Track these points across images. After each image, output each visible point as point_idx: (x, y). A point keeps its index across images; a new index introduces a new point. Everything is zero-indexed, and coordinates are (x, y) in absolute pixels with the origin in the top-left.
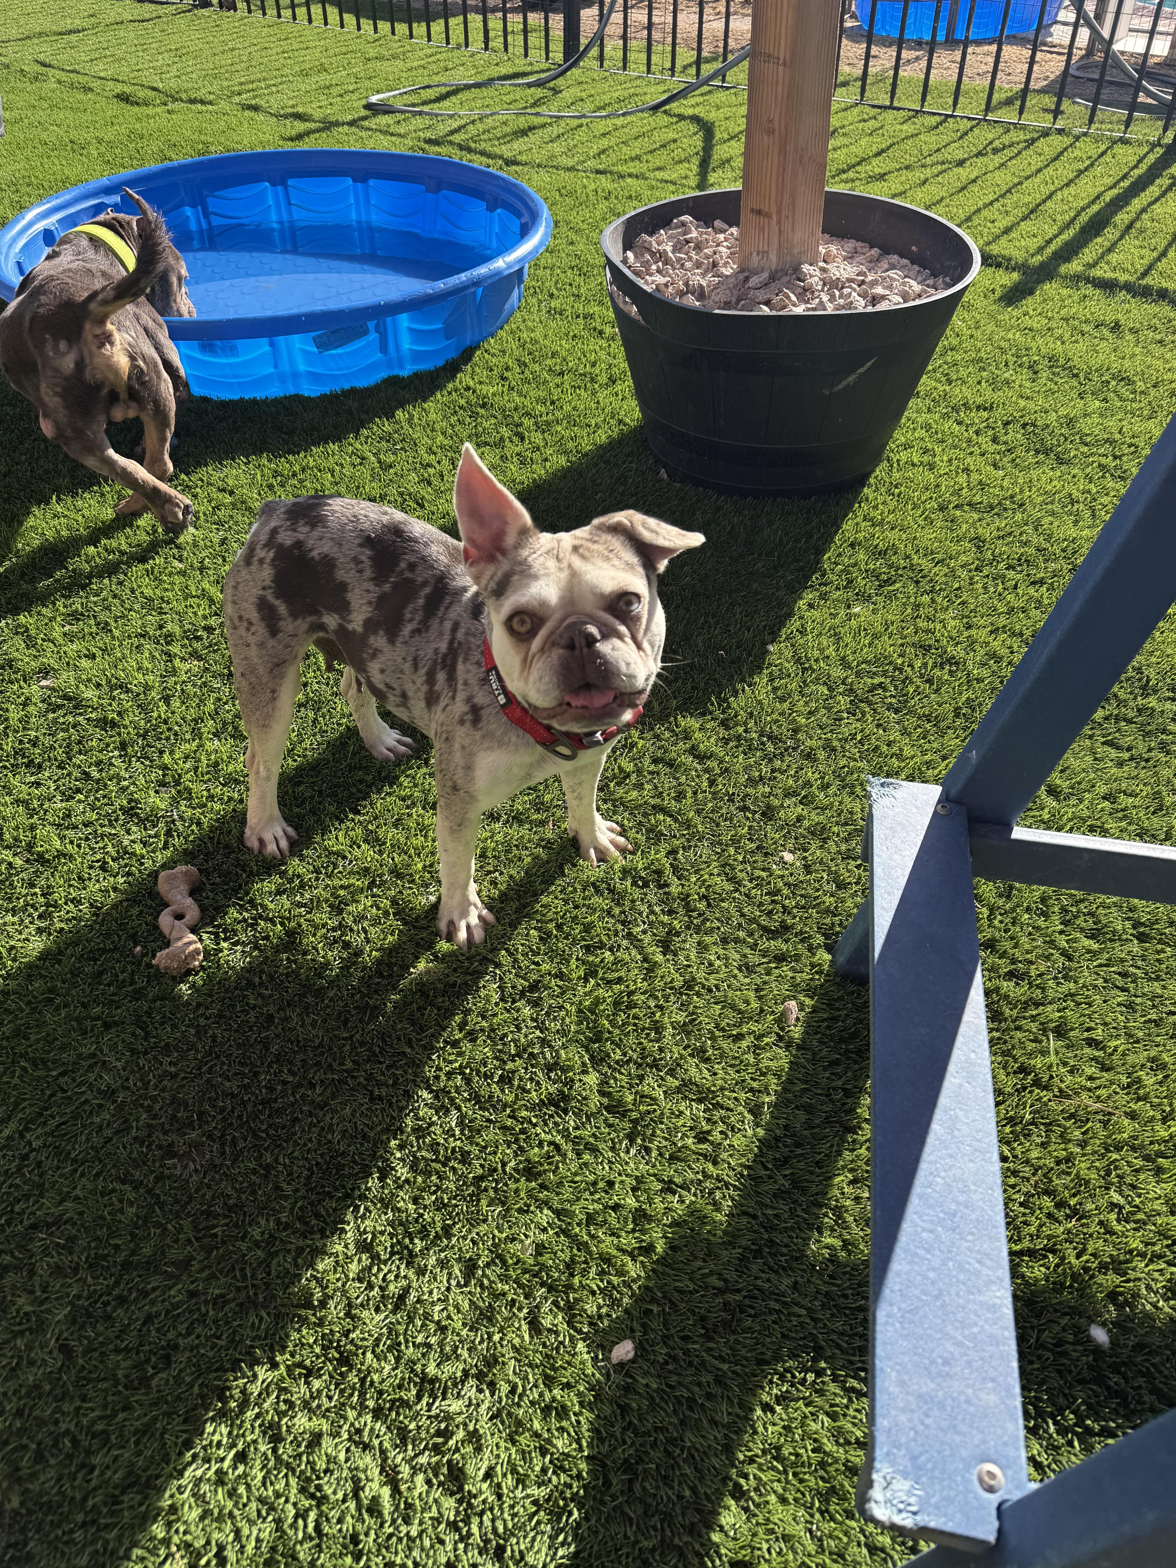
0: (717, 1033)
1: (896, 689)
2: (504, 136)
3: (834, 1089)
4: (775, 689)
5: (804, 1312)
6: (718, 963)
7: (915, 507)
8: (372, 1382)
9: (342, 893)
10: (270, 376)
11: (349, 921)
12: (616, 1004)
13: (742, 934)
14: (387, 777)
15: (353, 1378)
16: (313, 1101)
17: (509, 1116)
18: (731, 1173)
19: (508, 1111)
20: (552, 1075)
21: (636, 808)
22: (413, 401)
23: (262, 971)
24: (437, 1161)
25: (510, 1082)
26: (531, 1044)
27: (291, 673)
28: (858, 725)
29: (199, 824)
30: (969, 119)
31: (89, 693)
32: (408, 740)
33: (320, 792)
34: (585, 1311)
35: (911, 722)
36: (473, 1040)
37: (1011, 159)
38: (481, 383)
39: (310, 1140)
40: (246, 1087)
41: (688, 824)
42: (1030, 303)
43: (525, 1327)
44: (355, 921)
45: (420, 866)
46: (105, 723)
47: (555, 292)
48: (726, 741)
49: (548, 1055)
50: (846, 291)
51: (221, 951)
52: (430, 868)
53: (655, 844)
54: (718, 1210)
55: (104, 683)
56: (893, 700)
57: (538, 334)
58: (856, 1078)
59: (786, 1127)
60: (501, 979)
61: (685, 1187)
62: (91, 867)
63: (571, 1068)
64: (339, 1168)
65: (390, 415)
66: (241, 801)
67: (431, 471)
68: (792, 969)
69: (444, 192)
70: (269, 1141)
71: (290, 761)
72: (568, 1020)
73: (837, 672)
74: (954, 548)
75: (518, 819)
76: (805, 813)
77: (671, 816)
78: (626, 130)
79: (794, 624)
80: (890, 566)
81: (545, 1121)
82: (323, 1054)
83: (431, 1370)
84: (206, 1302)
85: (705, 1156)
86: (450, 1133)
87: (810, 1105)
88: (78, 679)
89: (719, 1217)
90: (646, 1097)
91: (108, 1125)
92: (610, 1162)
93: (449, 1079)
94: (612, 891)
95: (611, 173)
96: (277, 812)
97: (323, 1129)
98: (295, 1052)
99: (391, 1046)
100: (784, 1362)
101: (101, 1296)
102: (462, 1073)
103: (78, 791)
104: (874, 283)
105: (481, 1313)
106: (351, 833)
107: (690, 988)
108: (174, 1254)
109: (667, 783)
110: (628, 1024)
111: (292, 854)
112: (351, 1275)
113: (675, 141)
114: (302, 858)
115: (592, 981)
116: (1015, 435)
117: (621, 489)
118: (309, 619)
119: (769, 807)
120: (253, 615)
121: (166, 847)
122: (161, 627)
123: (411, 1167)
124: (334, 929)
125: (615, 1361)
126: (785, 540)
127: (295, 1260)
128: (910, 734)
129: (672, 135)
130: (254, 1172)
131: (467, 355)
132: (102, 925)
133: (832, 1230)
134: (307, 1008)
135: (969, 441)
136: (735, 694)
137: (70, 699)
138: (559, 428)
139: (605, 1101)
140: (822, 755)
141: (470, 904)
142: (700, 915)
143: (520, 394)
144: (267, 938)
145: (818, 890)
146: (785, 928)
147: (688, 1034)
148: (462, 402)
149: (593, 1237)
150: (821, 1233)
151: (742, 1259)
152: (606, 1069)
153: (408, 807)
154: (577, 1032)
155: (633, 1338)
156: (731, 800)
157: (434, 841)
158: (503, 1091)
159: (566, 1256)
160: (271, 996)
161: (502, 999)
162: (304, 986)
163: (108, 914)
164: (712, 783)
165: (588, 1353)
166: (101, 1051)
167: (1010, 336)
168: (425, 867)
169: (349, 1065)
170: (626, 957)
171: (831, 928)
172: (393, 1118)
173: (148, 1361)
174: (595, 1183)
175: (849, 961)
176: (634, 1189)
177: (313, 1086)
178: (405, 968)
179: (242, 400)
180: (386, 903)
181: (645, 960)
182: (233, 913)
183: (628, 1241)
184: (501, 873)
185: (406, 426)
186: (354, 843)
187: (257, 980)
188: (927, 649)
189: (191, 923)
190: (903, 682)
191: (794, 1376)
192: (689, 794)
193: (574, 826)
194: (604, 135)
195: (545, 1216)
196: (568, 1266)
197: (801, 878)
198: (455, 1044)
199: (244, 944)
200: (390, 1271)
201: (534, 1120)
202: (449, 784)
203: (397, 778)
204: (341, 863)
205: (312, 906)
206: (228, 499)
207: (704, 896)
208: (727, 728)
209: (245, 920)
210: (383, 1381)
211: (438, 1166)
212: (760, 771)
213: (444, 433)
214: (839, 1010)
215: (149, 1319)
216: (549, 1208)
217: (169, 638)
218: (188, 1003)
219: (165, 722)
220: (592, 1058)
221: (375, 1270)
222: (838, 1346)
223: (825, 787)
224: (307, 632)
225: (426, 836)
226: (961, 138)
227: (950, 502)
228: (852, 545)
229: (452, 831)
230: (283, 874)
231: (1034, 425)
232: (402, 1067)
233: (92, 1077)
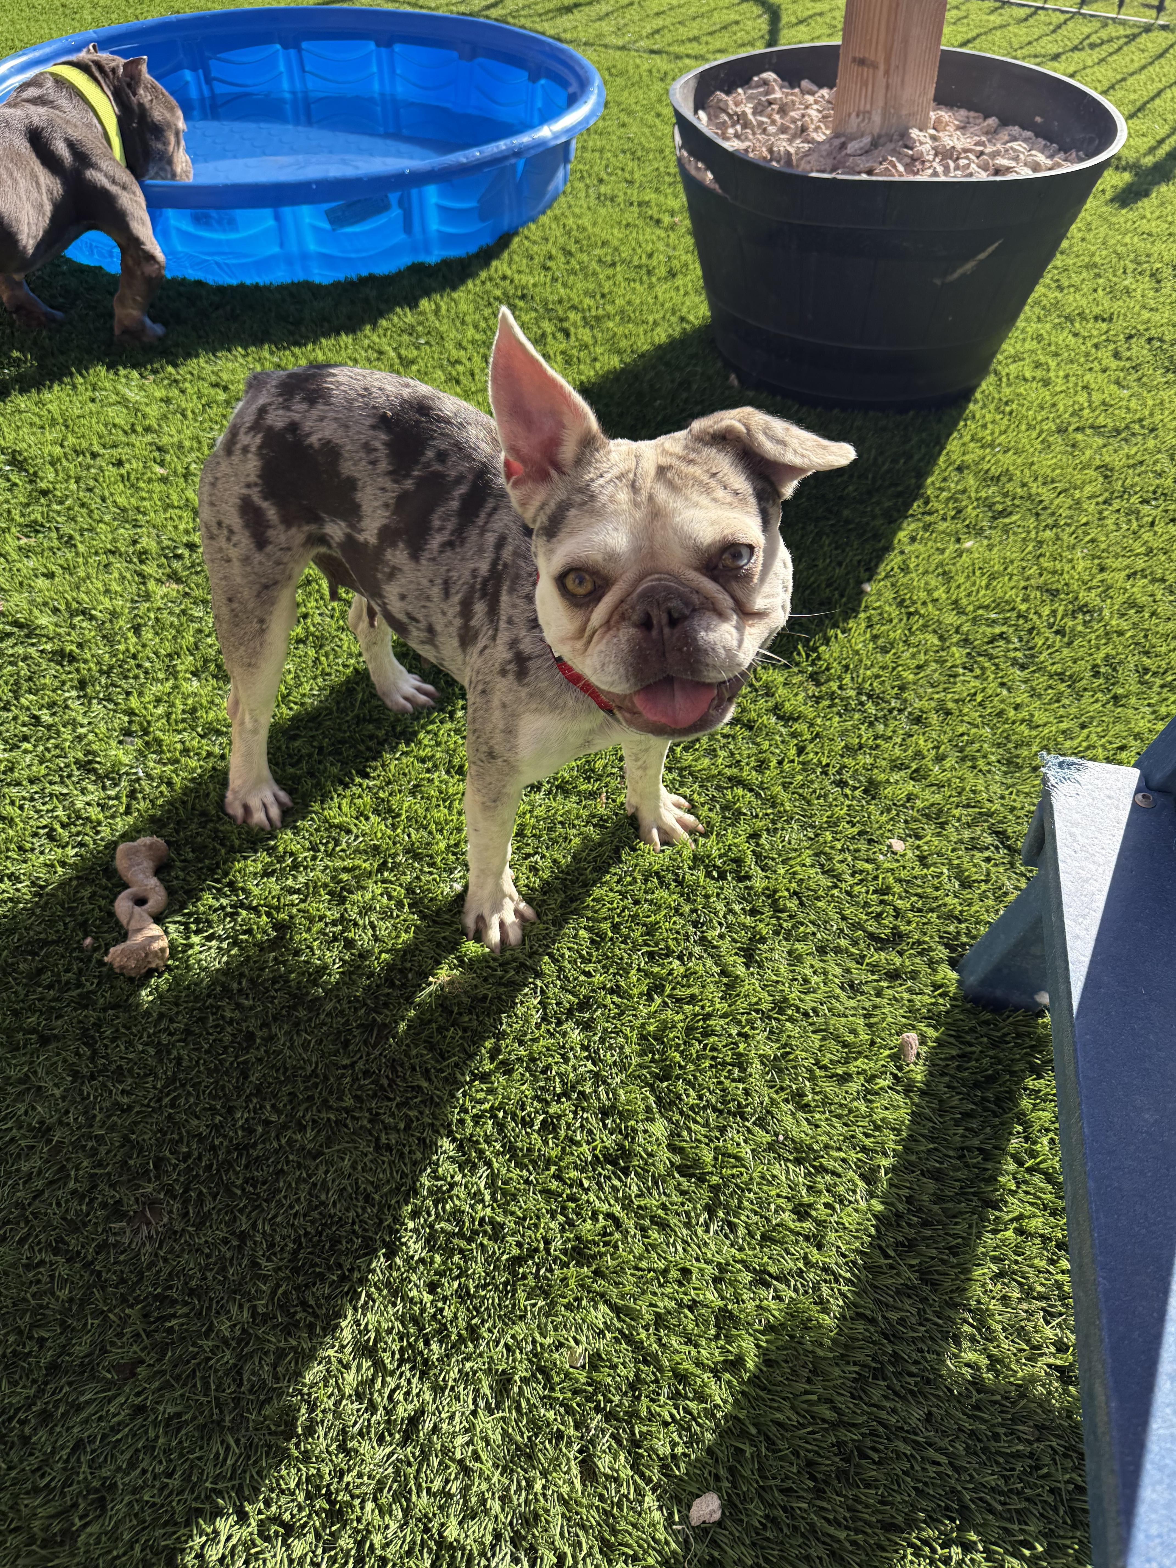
0: (818, 1072)
1: (1021, 640)
2: (547, 13)
3: (969, 1149)
4: (875, 638)
5: (944, 1460)
6: (815, 979)
7: (1030, 427)
8: (372, 1547)
9: (345, 876)
10: (273, 258)
11: (353, 914)
12: (689, 1030)
13: (843, 943)
14: (403, 733)
15: (346, 1542)
16: (303, 1148)
17: (554, 1176)
18: (841, 1261)
19: (553, 1169)
20: (608, 1122)
21: (708, 779)
22: (441, 289)
23: (242, 975)
24: (461, 1235)
25: (555, 1129)
26: (581, 1080)
27: (284, 598)
28: (977, 683)
29: (170, 784)
30: (1063, 12)
31: (44, 620)
32: (429, 687)
33: (321, 749)
34: (655, 1451)
35: (1040, 681)
36: (509, 1072)
37: (1111, 54)
38: (519, 272)
39: (298, 1200)
40: (217, 1128)
41: (773, 802)
42: (1146, 206)
43: (575, 1470)
44: (360, 913)
45: (442, 846)
46: (61, 657)
47: (605, 177)
48: (818, 699)
49: (603, 1096)
50: (962, 162)
51: (191, 946)
52: (455, 849)
53: (732, 825)
54: (825, 1311)
55: (63, 607)
56: (1019, 654)
57: (586, 221)
58: (996, 1136)
59: (909, 1200)
60: (542, 991)
61: (782, 1278)
62: (35, 835)
63: (632, 1114)
64: (335, 1241)
65: (413, 304)
66: (223, 757)
67: (460, 368)
68: (910, 990)
69: (480, 60)
70: (244, 1202)
71: (284, 710)
72: (627, 1050)
73: (950, 618)
74: (1078, 478)
75: (563, 788)
76: (917, 790)
77: (751, 790)
78: (683, 10)
79: (893, 560)
80: (1006, 495)
81: (599, 1184)
82: (316, 1085)
83: (452, 1532)
84: (156, 1424)
85: (807, 1238)
86: (477, 1197)
87: (939, 1170)
88: (32, 602)
89: (827, 1320)
90: (730, 1156)
91: (40, 1172)
92: (685, 1242)
93: (476, 1124)
94: (680, 883)
95: (667, 53)
96: (266, 772)
97: (315, 1185)
98: (281, 1082)
99: (404, 1080)
100: (921, 1529)
101: (18, 1410)
102: (494, 1117)
103: (26, 739)
104: (994, 155)
105: (518, 1448)
106: (358, 801)
107: (781, 1012)
108: (116, 1355)
109: (745, 749)
110: (705, 1057)
111: (285, 825)
112: (348, 1391)
113: (737, 23)
114: (297, 831)
115: (658, 1000)
116: (1139, 350)
117: (684, 395)
118: (306, 528)
119: (871, 781)
120: (235, 520)
121: (128, 812)
122: (135, 542)
123: (428, 1241)
124: (334, 923)
125: (695, 1522)
126: (880, 460)
127: (275, 1366)
128: (1040, 696)
129: (734, 17)
130: (225, 1241)
131: (503, 242)
132: (44, 909)
133: (973, 1339)
134: (297, 1024)
135: (1087, 354)
136: (827, 641)
137: (21, 626)
138: (611, 324)
139: (677, 1160)
140: (934, 719)
141: (504, 896)
142: (791, 917)
143: (565, 285)
144: (249, 932)
145: (937, 889)
146: (897, 937)
147: (780, 1071)
148: (498, 293)
149: (663, 1346)
150: (958, 1344)
151: (860, 1378)
152: (677, 1117)
153: (428, 771)
154: (640, 1066)
155: (718, 1490)
156: (825, 773)
157: (460, 813)
158: (546, 1143)
159: (627, 1372)
160: (252, 1008)
161: (544, 1019)
162: (295, 996)
163: (50, 895)
164: (801, 750)
165: (660, 1508)
166: (35, 1072)
167: (1127, 240)
168: (448, 846)
169: (349, 1102)
170: (700, 969)
171: (956, 938)
172: (404, 1175)
173: (75, 1505)
174: (666, 1271)
175: (983, 982)
176: (716, 1280)
177: (302, 1128)
178: (424, 975)
179: (242, 286)
180: (399, 892)
181: (724, 973)
182: (208, 899)
183: (710, 1353)
184: (543, 857)
185: (432, 318)
186: (361, 814)
187: (235, 986)
188: (1054, 594)
189: (155, 910)
190: (1030, 631)
191: (933, 1551)
192: (774, 763)
193: (634, 800)
194: (658, 14)
195: (601, 1314)
196: (632, 1386)
197: (915, 872)
198: (484, 1077)
199: (220, 939)
200: (398, 1387)
201: (586, 1184)
202: (484, 748)
203: (415, 733)
204: (344, 839)
205: (309, 891)
206: (222, 396)
207: (795, 893)
208: (818, 684)
209: (222, 908)
210: (387, 1545)
211: (463, 1244)
212: (860, 736)
213: (476, 327)
214: (971, 1045)
215: (79, 1445)
216: (606, 1302)
217: (143, 556)
218: (147, 1013)
219: (134, 657)
220: (659, 1100)
221: (378, 1384)
222: (991, 1511)
223: (940, 759)
224: (304, 545)
225: (450, 808)
226: (1054, 31)
227: (1069, 424)
228: (960, 469)
229: (485, 807)
230: (271, 851)
231: (1161, 340)
232: (416, 1106)
233: (21, 1108)
